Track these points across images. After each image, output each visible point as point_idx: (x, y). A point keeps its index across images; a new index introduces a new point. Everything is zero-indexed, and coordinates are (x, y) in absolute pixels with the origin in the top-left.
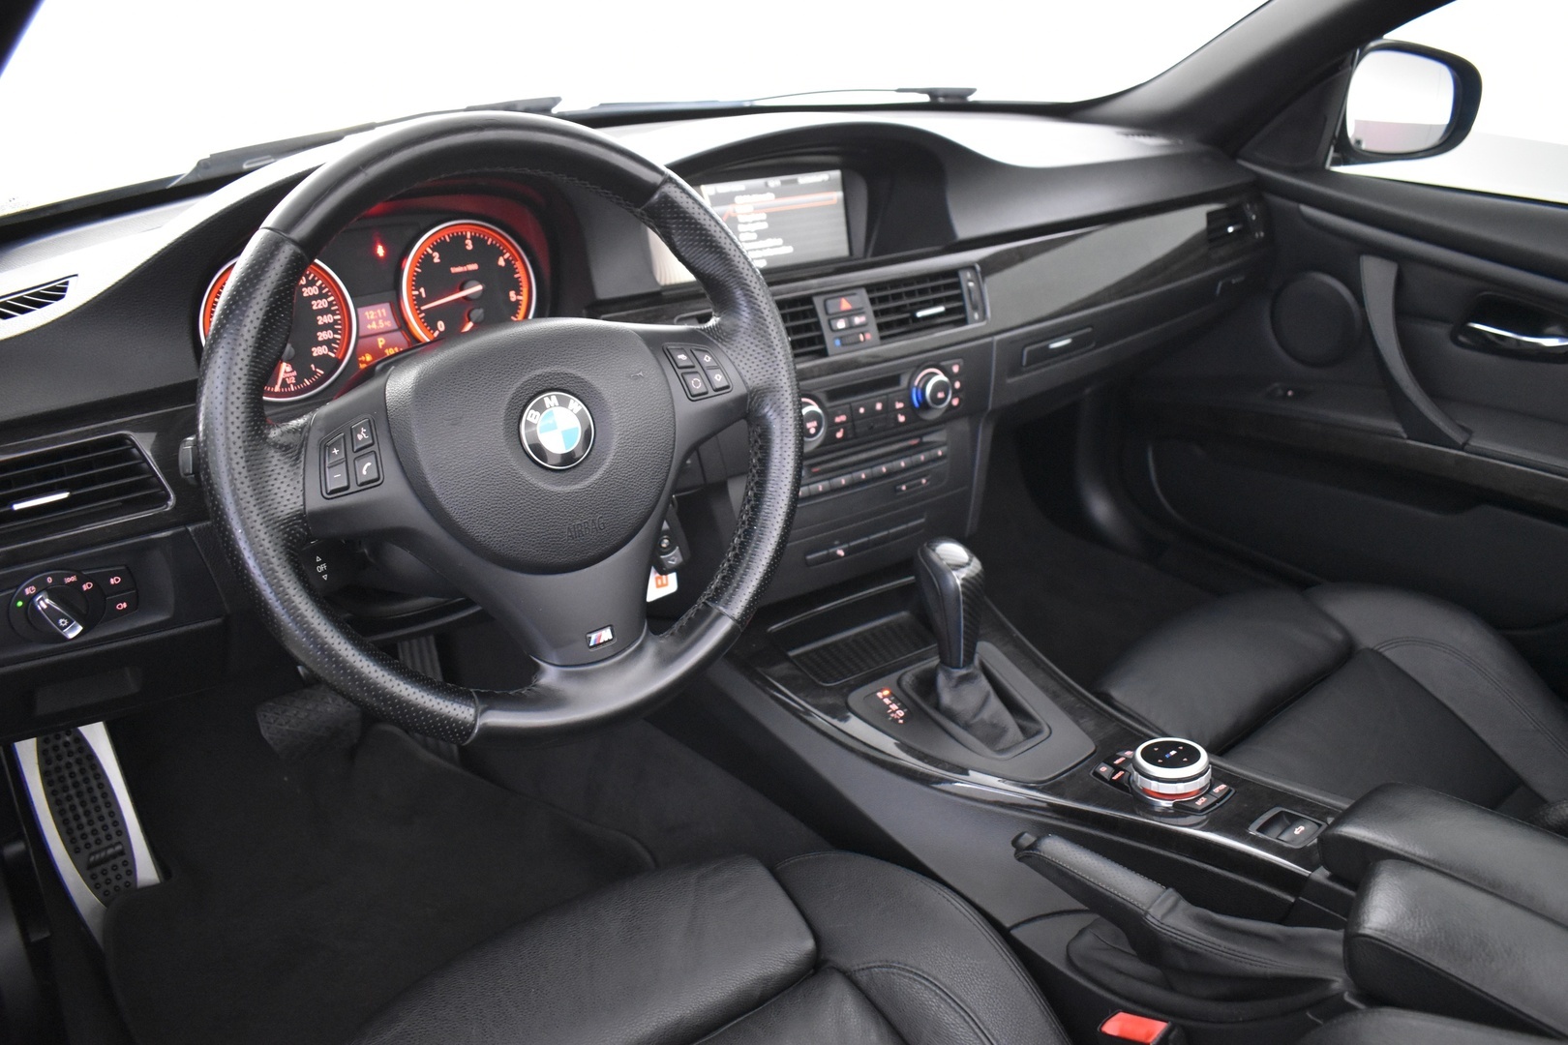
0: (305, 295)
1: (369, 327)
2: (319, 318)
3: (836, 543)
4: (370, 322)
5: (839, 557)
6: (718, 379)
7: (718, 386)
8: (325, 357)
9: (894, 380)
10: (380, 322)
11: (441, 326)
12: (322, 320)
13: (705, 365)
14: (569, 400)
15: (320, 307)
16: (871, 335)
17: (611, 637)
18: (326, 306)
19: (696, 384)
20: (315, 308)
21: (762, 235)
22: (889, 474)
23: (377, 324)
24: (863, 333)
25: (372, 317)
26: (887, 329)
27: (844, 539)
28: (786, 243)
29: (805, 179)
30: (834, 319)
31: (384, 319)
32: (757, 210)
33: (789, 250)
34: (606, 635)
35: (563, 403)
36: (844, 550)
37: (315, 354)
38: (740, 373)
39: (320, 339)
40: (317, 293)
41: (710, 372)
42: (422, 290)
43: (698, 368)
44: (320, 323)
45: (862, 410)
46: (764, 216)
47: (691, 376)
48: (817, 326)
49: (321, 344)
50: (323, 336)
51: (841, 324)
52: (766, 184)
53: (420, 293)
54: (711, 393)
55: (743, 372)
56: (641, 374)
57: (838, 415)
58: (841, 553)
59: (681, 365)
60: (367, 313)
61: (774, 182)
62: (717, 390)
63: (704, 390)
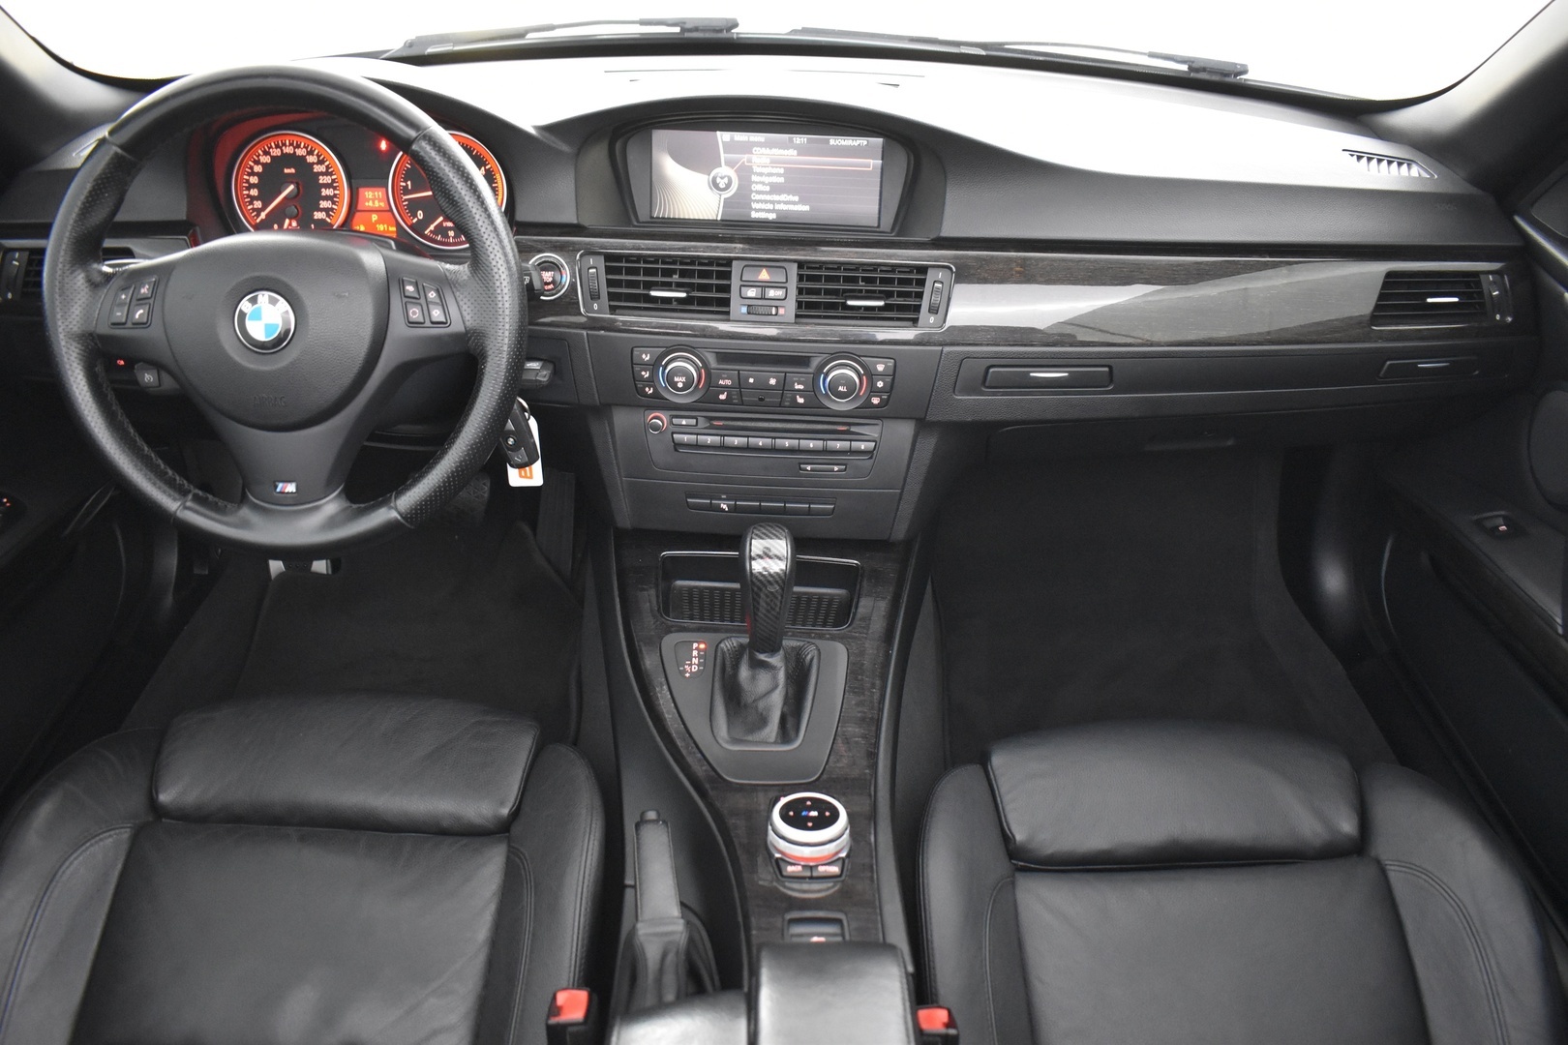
0: (315, 170)
1: (367, 204)
2: (323, 190)
3: (724, 497)
4: (368, 200)
5: (723, 510)
6: (437, 314)
7: (434, 320)
8: (323, 220)
9: (802, 361)
10: (376, 202)
11: (420, 215)
12: (325, 192)
13: (429, 300)
14: (278, 301)
15: (325, 182)
16: (788, 310)
17: (294, 491)
18: (330, 182)
19: (415, 313)
20: (321, 182)
21: (775, 189)
22: (791, 451)
23: (374, 203)
24: (777, 307)
25: (370, 197)
26: (807, 308)
27: (732, 496)
28: (802, 201)
29: (835, 141)
30: (744, 286)
31: (380, 201)
32: (774, 162)
33: (806, 208)
34: (291, 488)
35: (273, 302)
36: (728, 506)
37: (315, 217)
38: (461, 313)
39: (321, 206)
40: (324, 170)
41: (431, 306)
42: (409, 183)
43: (422, 301)
44: (323, 194)
45: (751, 380)
46: (782, 171)
47: (412, 305)
48: (727, 289)
49: (322, 210)
50: (324, 204)
51: (752, 293)
52: (791, 140)
53: (407, 185)
54: (428, 324)
55: (465, 313)
56: (347, 294)
57: (724, 379)
58: (724, 507)
59: (407, 294)
60: (366, 193)
61: (800, 139)
62: (433, 323)
63: (422, 321)
